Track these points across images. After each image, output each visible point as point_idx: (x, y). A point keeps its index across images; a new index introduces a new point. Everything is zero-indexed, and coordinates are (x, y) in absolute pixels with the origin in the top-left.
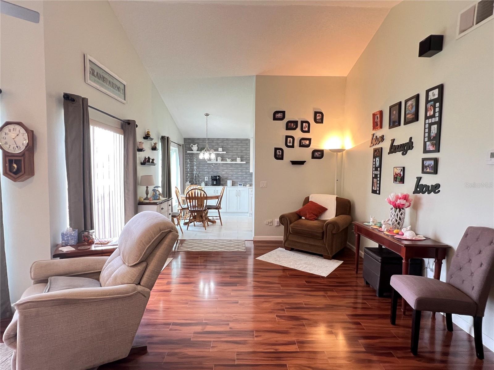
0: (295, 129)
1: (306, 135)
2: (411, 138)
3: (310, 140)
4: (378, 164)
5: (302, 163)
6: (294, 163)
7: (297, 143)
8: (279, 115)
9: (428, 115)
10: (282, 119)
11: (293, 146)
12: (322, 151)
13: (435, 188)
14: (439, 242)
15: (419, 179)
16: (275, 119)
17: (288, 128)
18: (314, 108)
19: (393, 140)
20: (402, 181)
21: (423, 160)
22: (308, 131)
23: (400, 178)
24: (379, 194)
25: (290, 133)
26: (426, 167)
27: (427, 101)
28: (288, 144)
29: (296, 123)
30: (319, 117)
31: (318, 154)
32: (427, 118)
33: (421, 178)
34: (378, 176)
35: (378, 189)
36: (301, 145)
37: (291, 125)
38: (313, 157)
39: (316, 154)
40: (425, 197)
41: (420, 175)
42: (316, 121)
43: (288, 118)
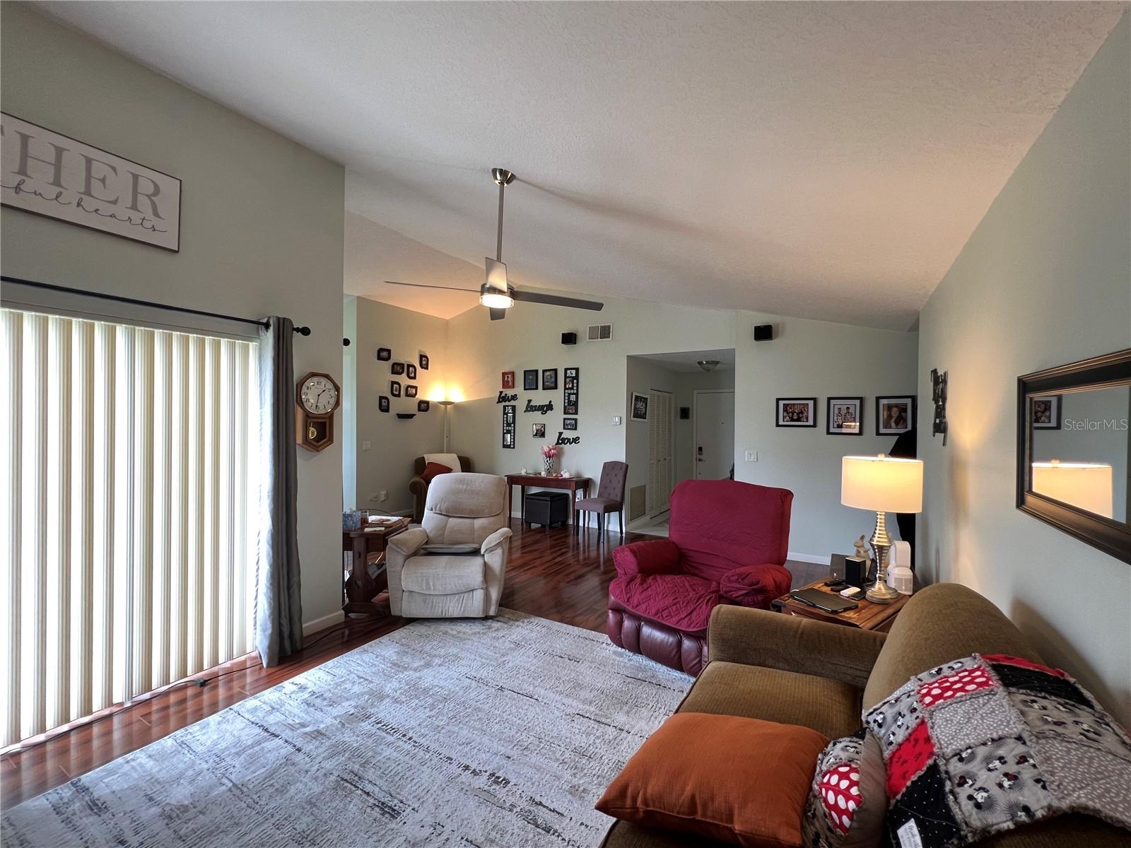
0: (400, 374)
1: (412, 382)
2: (550, 402)
3: (416, 388)
4: (511, 420)
5: (411, 416)
6: (401, 416)
7: (403, 392)
8: (384, 354)
9: (567, 387)
10: (388, 359)
11: (399, 396)
12: (427, 403)
13: (576, 440)
14: (581, 477)
15: (561, 434)
16: (379, 358)
17: (394, 372)
18: (420, 351)
19: (530, 401)
20: (543, 435)
21: (565, 419)
22: (414, 378)
23: (541, 434)
24: (514, 448)
25: (396, 378)
26: (567, 425)
27: (566, 377)
28: (395, 392)
29: (402, 365)
30: (424, 362)
31: (424, 406)
32: (565, 389)
33: (562, 433)
34: (512, 431)
35: (512, 443)
36: (407, 395)
37: (398, 368)
38: (420, 410)
39: (422, 405)
40: (567, 447)
41: (562, 430)
42: (422, 366)
43: (394, 358)
